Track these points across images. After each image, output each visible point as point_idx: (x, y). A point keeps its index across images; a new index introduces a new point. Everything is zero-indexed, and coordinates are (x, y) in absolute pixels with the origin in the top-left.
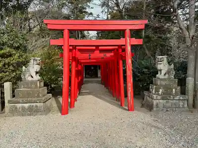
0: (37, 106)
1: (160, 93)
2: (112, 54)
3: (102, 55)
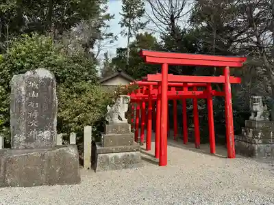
0: (133, 156)
1: (259, 136)
2: (202, 92)
3: (190, 93)
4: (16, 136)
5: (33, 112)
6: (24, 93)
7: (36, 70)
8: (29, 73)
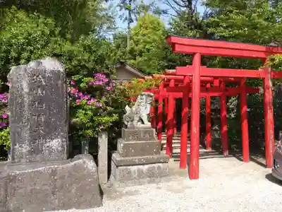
0: (159, 168)
4: (17, 147)
5: (39, 116)
6: (26, 90)
7: (42, 61)
8: (32, 64)
